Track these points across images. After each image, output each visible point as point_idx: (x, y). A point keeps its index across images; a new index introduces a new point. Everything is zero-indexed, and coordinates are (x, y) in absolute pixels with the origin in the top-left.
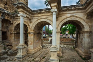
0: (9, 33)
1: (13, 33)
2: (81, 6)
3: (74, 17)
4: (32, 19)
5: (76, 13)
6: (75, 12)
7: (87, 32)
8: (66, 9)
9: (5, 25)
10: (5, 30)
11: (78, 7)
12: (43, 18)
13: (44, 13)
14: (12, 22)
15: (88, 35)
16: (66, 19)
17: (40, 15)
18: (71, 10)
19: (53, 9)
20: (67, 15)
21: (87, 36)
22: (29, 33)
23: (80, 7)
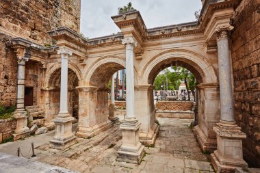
0: (39, 90)
1: (47, 89)
2: (192, 26)
3: (178, 50)
4: (87, 57)
5: (182, 41)
6: (180, 38)
7: (211, 85)
8: (157, 34)
9: (30, 72)
10: (31, 84)
11: (185, 28)
12: (110, 56)
13: (111, 44)
14: (44, 67)
15: (215, 92)
16: (160, 57)
17: (102, 49)
18: (170, 35)
19: (125, 39)
20: (163, 46)
21: (213, 95)
22: (81, 90)
23: (190, 29)
